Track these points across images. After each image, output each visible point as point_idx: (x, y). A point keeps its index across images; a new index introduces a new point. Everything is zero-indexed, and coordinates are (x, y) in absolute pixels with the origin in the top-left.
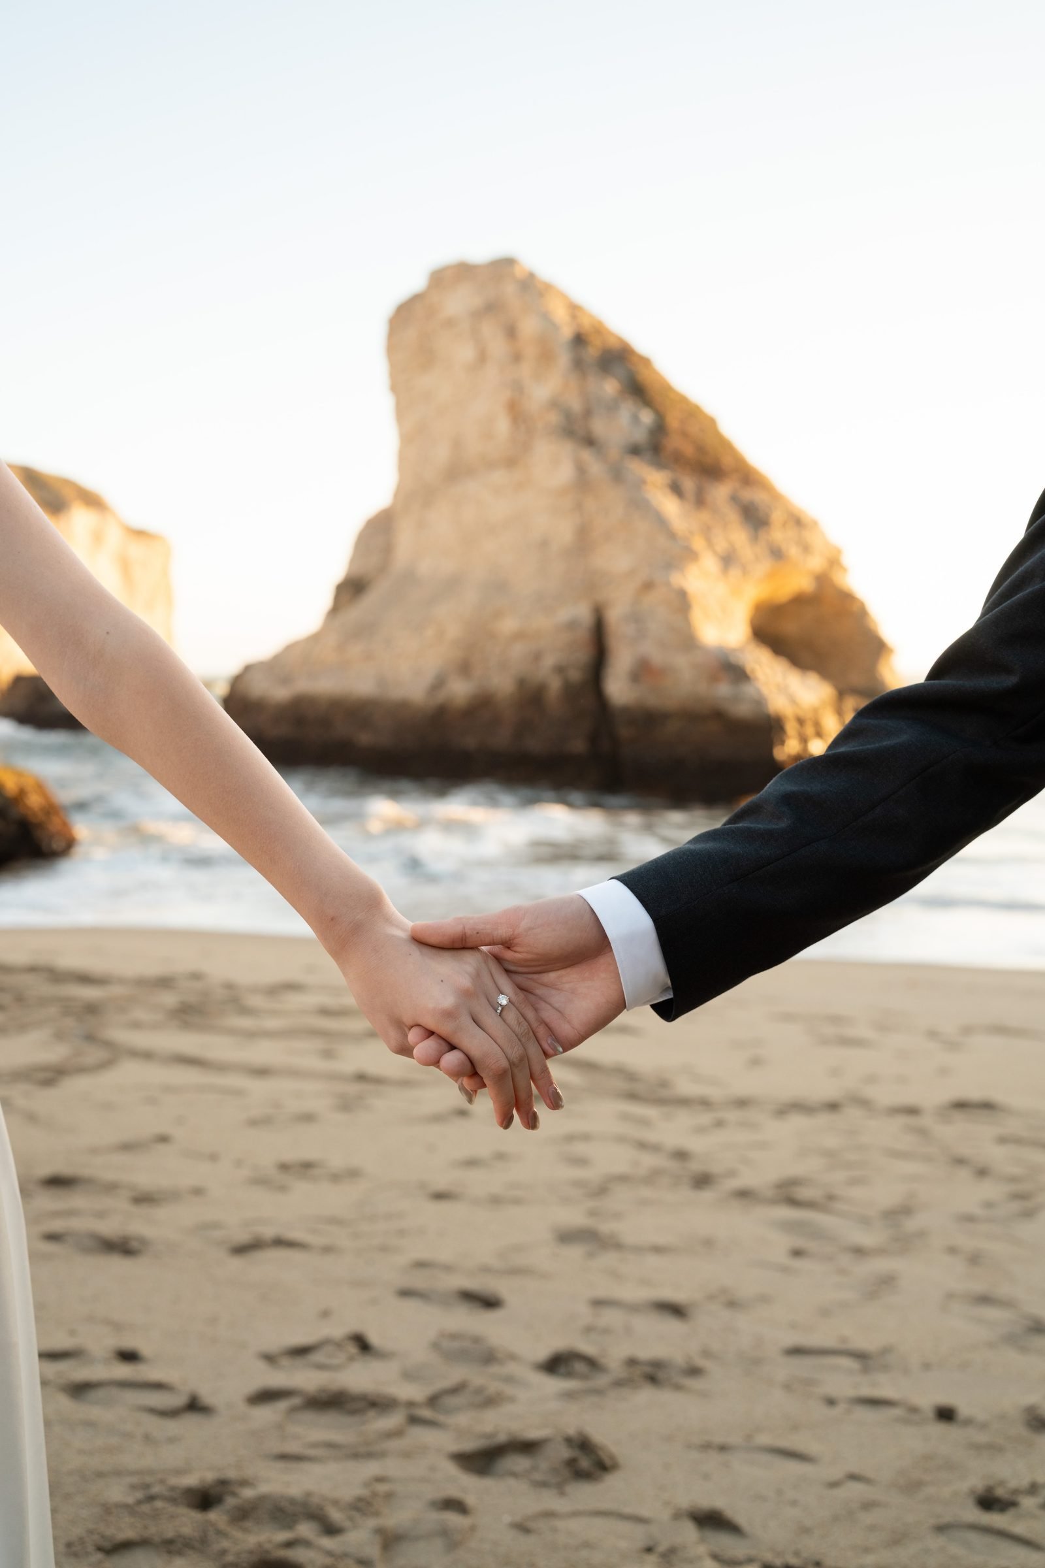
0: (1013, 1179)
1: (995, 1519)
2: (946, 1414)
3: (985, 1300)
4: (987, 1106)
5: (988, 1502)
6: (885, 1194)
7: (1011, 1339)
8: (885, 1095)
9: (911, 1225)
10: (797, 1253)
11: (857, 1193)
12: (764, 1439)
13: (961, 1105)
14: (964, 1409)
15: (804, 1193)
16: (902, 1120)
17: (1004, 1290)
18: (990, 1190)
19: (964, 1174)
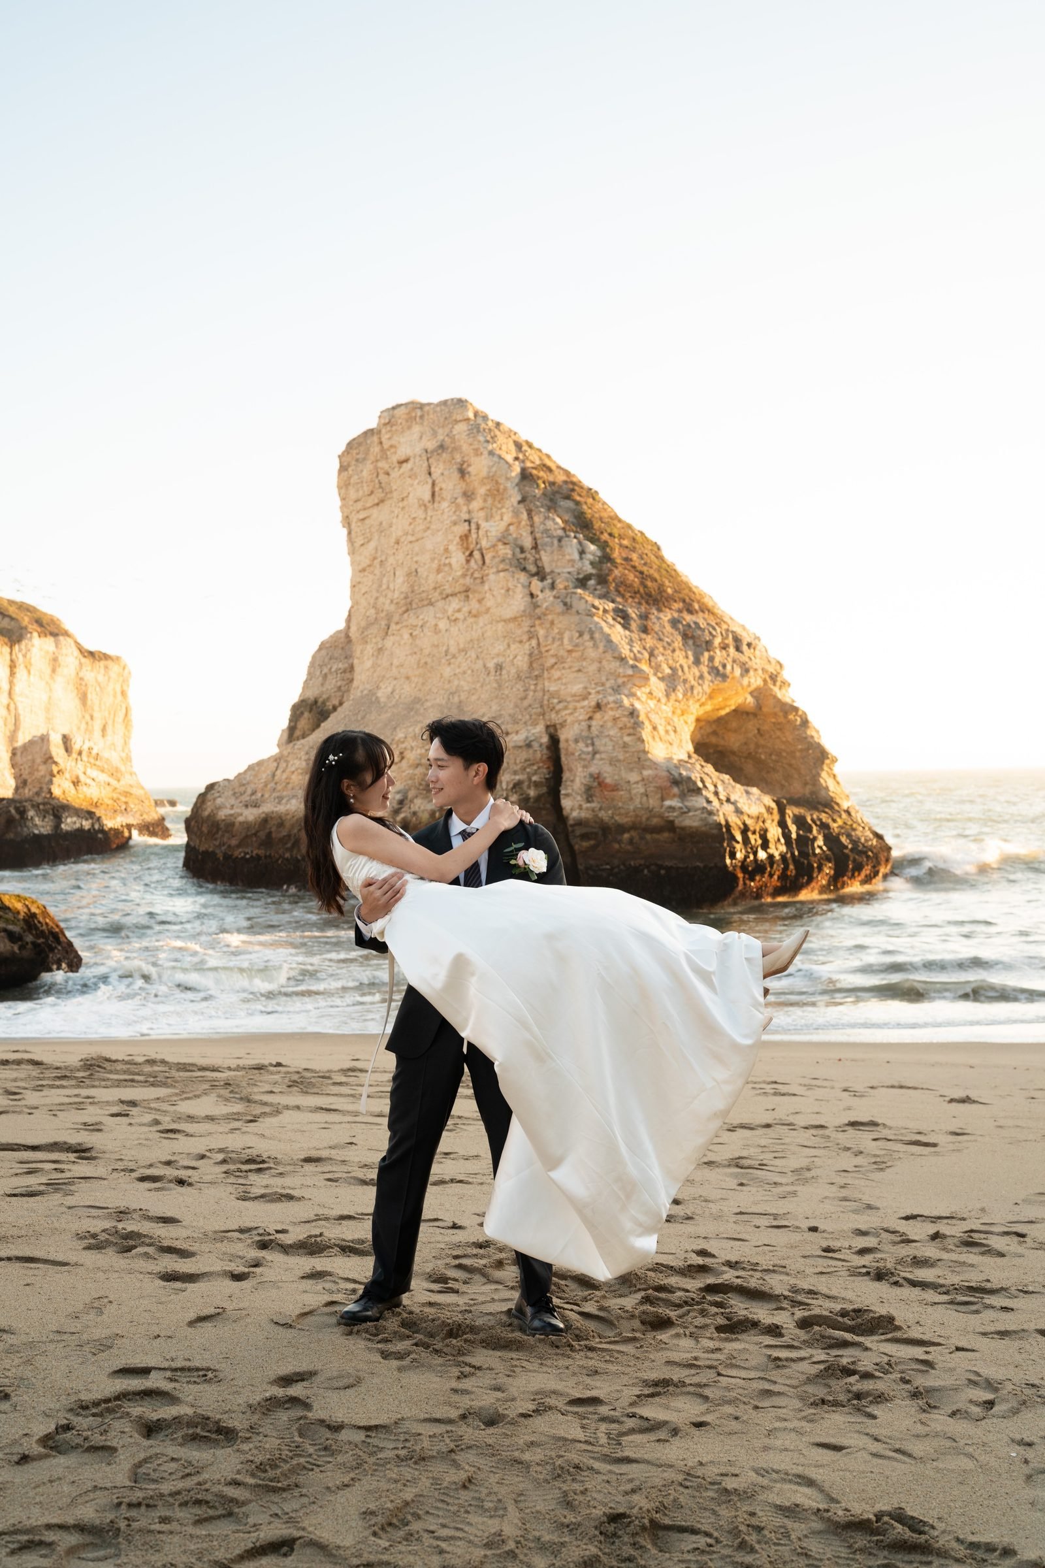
0: (875, 1156)
1: (830, 1255)
2: (814, 1229)
3: (845, 1199)
4: (874, 1124)
5: (827, 1250)
6: (794, 1162)
7: (855, 1211)
8: (801, 1121)
9: (808, 1175)
10: (742, 1184)
11: (777, 1162)
12: (725, 1236)
13: (853, 1124)
14: (821, 1227)
15: (745, 1162)
16: (814, 1132)
17: (858, 1195)
18: (859, 1160)
19: (848, 1153)
